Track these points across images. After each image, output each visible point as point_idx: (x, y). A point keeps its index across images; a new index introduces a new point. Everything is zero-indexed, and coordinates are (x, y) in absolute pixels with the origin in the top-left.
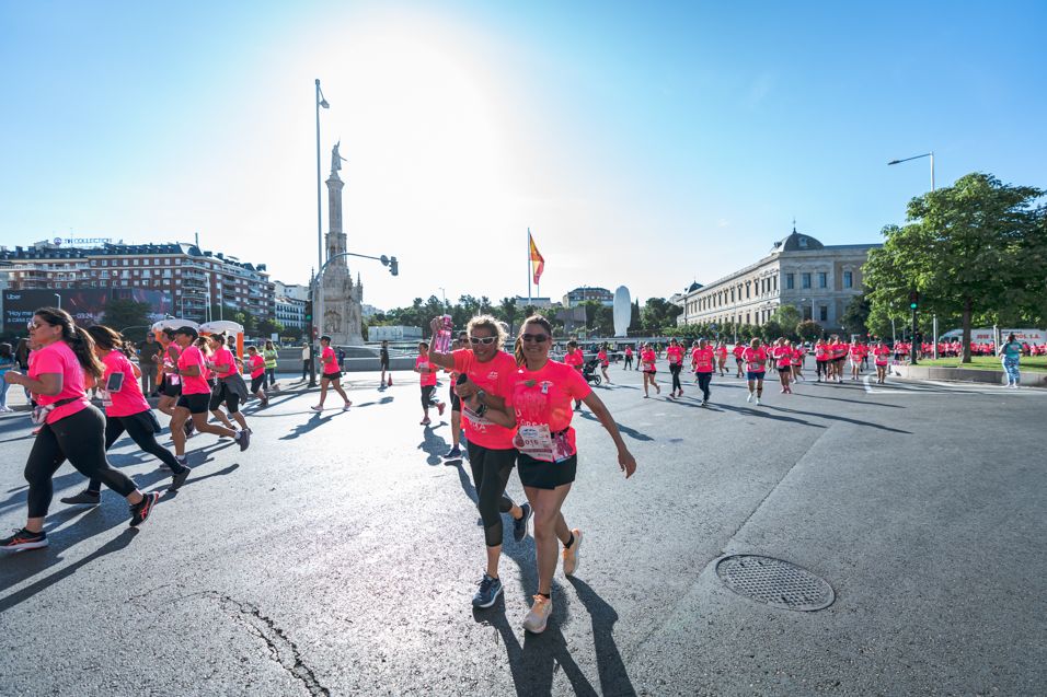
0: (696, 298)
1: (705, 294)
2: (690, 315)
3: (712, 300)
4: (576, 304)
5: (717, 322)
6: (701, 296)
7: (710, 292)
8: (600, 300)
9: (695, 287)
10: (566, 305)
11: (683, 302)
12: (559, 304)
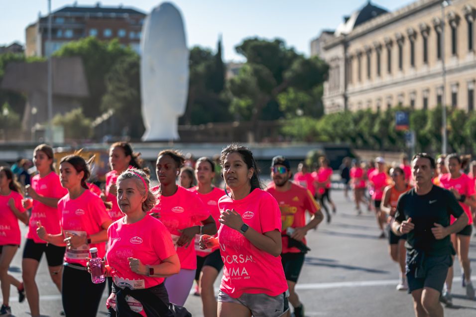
0: (370, 41)
1: (390, 33)
2: (354, 87)
3: (407, 47)
4: (57, 49)
5: (419, 105)
6: (380, 37)
7: (401, 29)
8: (126, 41)
9: (368, 13)
10: (33, 52)
11: (339, 52)
12: (17, 47)
